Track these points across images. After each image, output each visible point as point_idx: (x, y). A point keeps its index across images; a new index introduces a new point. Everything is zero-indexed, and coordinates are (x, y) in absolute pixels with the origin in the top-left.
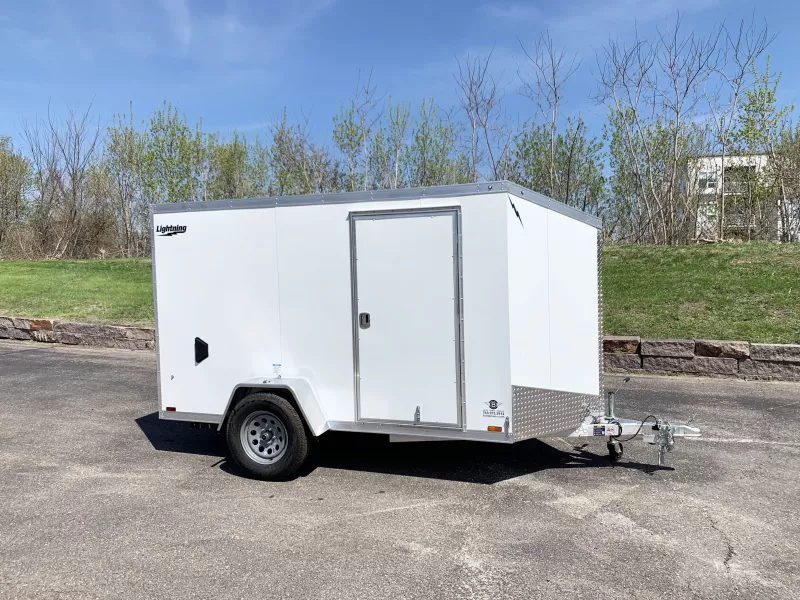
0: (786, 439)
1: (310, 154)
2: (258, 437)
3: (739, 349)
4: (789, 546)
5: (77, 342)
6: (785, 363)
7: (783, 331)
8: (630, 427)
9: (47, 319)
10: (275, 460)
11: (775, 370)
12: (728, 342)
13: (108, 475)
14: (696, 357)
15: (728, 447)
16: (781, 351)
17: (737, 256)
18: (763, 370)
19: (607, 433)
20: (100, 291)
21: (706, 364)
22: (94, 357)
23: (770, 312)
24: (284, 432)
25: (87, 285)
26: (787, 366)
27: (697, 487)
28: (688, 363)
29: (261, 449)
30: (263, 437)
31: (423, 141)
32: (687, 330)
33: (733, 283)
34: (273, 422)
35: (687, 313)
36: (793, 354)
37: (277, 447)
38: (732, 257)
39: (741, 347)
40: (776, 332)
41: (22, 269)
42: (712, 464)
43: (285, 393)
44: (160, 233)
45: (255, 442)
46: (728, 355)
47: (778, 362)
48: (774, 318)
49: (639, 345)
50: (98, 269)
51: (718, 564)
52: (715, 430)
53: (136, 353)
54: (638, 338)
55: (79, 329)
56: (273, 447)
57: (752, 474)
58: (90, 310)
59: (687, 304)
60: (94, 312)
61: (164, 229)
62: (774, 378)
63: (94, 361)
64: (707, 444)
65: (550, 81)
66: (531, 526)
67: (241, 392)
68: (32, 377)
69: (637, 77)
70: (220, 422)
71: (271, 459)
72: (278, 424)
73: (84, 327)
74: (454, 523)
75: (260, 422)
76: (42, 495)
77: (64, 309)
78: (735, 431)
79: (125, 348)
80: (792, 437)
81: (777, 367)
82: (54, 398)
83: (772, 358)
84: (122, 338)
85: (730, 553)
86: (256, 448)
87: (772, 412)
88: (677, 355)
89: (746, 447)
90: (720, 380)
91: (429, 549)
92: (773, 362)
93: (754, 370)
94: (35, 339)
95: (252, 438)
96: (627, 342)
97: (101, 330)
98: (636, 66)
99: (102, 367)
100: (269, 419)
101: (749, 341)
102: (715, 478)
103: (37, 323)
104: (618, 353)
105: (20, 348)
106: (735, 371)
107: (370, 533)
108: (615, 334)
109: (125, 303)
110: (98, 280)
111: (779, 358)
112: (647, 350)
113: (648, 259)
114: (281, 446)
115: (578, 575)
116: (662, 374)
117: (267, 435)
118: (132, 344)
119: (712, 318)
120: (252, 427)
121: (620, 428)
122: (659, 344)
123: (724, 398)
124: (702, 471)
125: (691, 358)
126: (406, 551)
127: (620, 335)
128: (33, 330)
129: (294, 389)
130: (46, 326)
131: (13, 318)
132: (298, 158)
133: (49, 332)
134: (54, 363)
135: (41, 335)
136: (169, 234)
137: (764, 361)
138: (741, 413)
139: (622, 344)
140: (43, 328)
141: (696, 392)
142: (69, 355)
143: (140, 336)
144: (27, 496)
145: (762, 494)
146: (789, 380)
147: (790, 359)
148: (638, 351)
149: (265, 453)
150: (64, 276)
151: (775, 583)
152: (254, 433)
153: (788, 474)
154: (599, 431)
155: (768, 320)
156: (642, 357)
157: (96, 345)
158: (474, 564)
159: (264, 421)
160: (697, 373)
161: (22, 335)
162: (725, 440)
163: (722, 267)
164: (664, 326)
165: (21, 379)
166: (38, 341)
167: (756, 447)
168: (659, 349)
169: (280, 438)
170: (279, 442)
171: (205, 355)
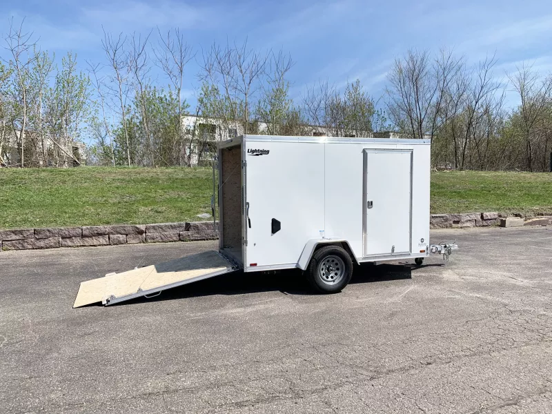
10: (336, 282)
24: (341, 265)
29: (327, 278)
34: (333, 261)
37: (336, 274)
44: (251, 154)
45: (324, 274)
56: (333, 275)
61: (253, 151)
71: (334, 281)
86: (324, 277)
95: (322, 272)
100: (331, 259)
114: (339, 273)
136: (257, 155)
149: (330, 279)
152: (322, 269)
159: (328, 261)
169: (338, 269)
170: (337, 271)
171: (279, 229)
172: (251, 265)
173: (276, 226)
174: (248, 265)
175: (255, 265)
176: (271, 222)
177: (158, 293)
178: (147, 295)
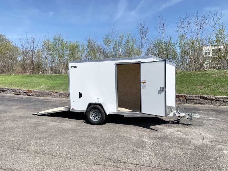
0: (221, 118)
1: (97, 46)
2: (94, 115)
3: (212, 98)
4: (217, 138)
5: (39, 96)
6: (224, 101)
7: (224, 93)
8: (182, 114)
9: (31, 90)
10: (98, 120)
11: (221, 103)
12: (209, 96)
13: (59, 124)
14: (201, 100)
15: (206, 120)
16: (223, 98)
17: (213, 74)
18: (218, 103)
19: (177, 116)
20: (43, 83)
21: (203, 101)
22: (44, 99)
23: (221, 88)
24: (100, 114)
25: (39, 81)
26: (224, 102)
27: (198, 127)
28: (198, 101)
29: (95, 118)
30: (95, 115)
31: (128, 42)
32: (199, 93)
33: (212, 81)
34: (97, 111)
35: (199, 89)
36: (226, 99)
37: (98, 117)
38: (211, 74)
39: (212, 97)
40: (222, 93)
41: (21, 77)
42: (202, 123)
43: (100, 105)
44: (71, 68)
45: (93, 116)
46: (209, 99)
47: (222, 101)
48: (222, 90)
49: (186, 97)
50: (41, 77)
51: (201, 140)
52: (204, 116)
53: (55, 98)
54: (186, 95)
55: (39, 92)
56: (97, 117)
57: (211, 125)
58: (42, 87)
59: (199, 86)
60: (43, 88)
61: (72, 67)
62: (221, 105)
63: (45, 100)
64: (201, 119)
65: (163, 26)
66: (159, 134)
67: (90, 105)
68: (31, 104)
69: (187, 26)
70: (85, 112)
71: (97, 120)
72: (98, 112)
73: (41, 92)
74: (141, 133)
75: (94, 112)
76: (46, 128)
77: (35, 87)
78: (209, 116)
79: (52, 97)
80: (222, 118)
81: (222, 102)
82: (39, 108)
83: (220, 100)
84: (51, 95)
85: (204, 139)
86: (93, 118)
87: (219, 112)
88: (196, 99)
89: (211, 120)
90: (207, 106)
91: (136, 138)
92: (221, 101)
93: (216, 103)
94: (28, 95)
95: (92, 116)
96: (183, 96)
97: (45, 93)
98: (186, 23)
99: (48, 102)
101: (215, 96)
102: (202, 126)
103: (28, 91)
104: (181, 99)
105: (25, 97)
106: (211, 103)
107: (122, 135)
108: (180, 94)
109: (51, 86)
110: (42, 80)
111: (222, 100)
112: (188, 98)
113: (189, 74)
115: (169, 142)
116: (192, 104)
117: (96, 114)
118: (53, 96)
119: (205, 90)
120: (92, 113)
121: (180, 115)
122: (191, 96)
123: (207, 109)
124: (199, 124)
125: (199, 100)
126: (131, 138)
127: (181, 94)
128: (27, 93)
129: (102, 104)
130: (31, 91)
131: (22, 90)
132: (94, 47)
133: (32, 93)
134: (35, 101)
135: (29, 94)
136: (73, 68)
137: (218, 101)
138: (211, 112)
139: (182, 96)
140: (30, 92)
141: (200, 108)
142: (38, 99)
143: (55, 94)
144: (42, 128)
145: (213, 129)
146: (225, 105)
147: (225, 100)
148: (186, 98)
149: (96, 119)
150: (32, 79)
151: (213, 144)
152: (93, 114)
153: (220, 125)
154: (175, 115)
155: (220, 91)
156: (187, 100)
157: (44, 96)
158: (147, 140)
159: (95, 111)
160: (201, 104)
161: (24, 94)
162: (206, 118)
163: (209, 77)
164: (193, 92)
165: (29, 104)
166: (29, 95)
167: (213, 120)
168: (191, 97)
169: (99, 115)
170: (99, 116)
171: (81, 96)
172: (72, 109)
173: (80, 95)
174: (71, 109)
175: (74, 109)
176: (78, 93)
177: (49, 114)
178: (47, 114)
